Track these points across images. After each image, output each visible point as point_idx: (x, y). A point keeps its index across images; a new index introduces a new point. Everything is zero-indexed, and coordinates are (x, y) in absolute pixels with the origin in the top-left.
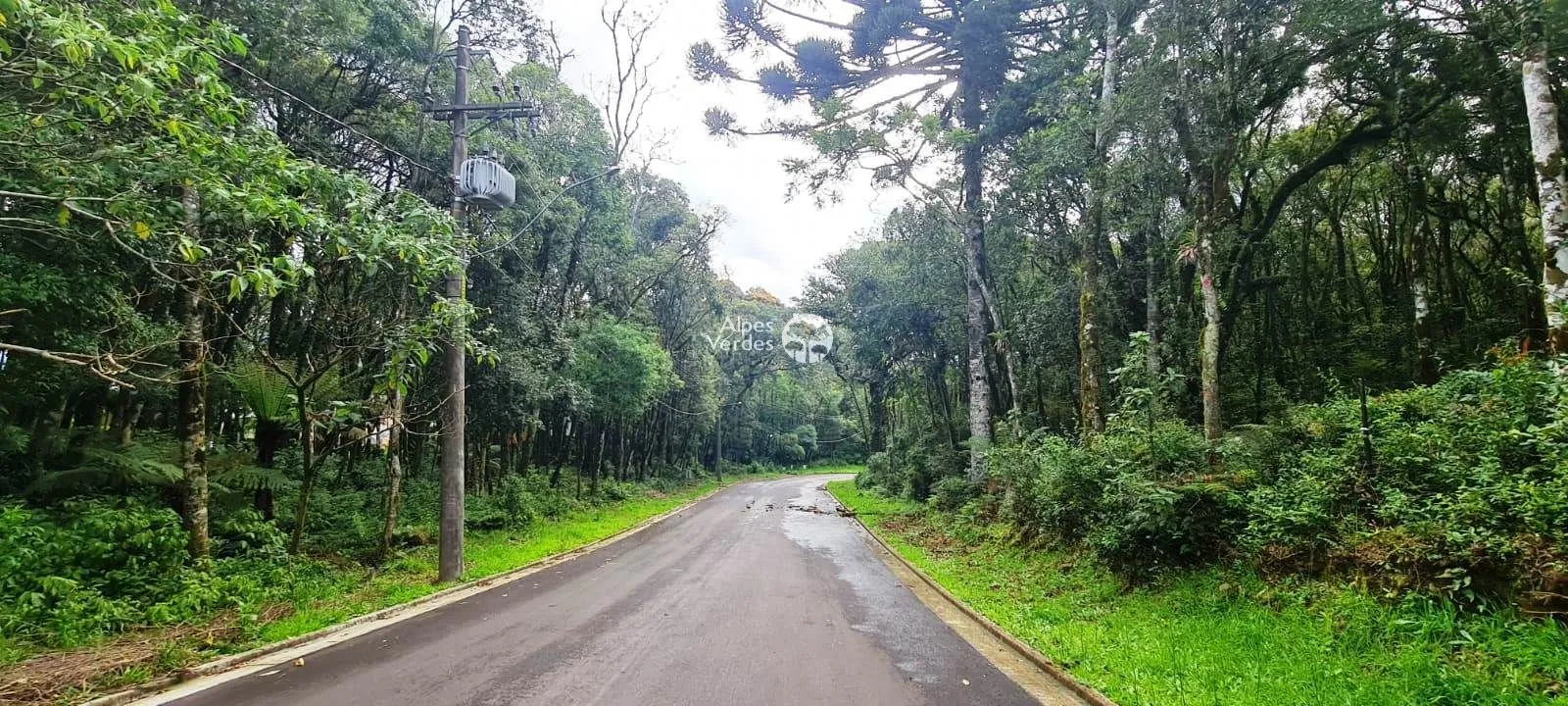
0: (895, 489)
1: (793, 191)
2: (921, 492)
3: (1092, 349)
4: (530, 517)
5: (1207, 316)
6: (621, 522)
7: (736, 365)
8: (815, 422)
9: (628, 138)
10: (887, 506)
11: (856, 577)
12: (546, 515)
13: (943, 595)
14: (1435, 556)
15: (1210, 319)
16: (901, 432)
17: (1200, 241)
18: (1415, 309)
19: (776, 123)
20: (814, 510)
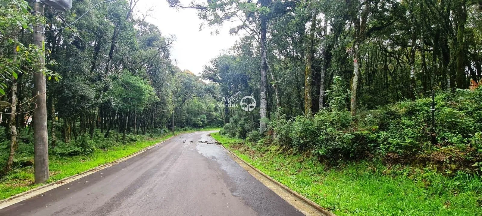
0: (233, 135)
1: (202, 26)
2: (243, 135)
3: (309, 86)
4: (93, 150)
5: (354, 73)
6: (134, 150)
7: (179, 95)
8: (206, 114)
9: (135, 3)
10: (231, 140)
11: (226, 167)
12: (101, 148)
13: (261, 174)
14: (471, 157)
15: (356, 74)
16: (236, 117)
17: (354, 46)
18: (410, 74)
19: (195, 4)
20: (207, 142)
